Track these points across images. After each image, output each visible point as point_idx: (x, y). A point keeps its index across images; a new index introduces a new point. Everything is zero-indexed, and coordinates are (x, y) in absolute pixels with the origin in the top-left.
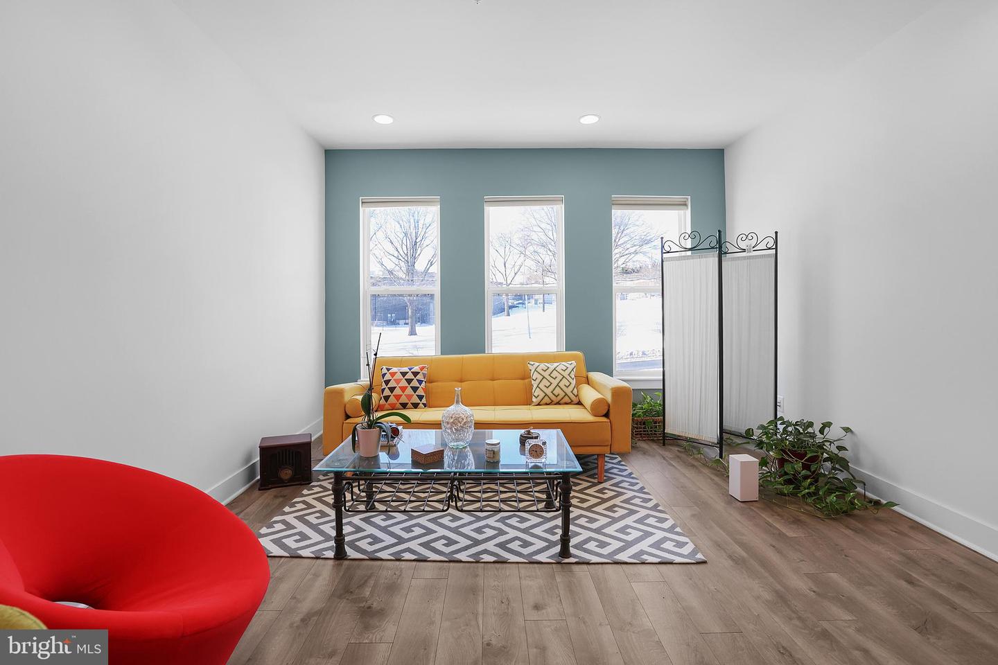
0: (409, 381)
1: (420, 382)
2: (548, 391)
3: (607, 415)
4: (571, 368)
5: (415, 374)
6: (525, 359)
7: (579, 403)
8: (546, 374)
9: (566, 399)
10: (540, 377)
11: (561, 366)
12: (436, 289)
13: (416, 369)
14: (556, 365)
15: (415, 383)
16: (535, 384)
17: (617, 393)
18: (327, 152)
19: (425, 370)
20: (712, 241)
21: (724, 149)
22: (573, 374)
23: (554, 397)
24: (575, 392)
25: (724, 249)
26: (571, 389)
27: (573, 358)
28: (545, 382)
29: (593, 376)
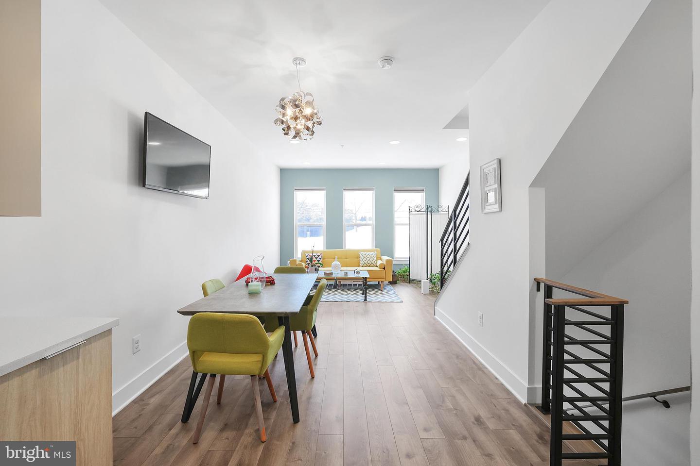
0: (316, 258)
1: (320, 259)
2: (366, 262)
3: (384, 269)
4: (374, 254)
5: (318, 256)
6: (358, 251)
7: (377, 266)
8: (365, 256)
9: (372, 265)
10: (363, 257)
11: (371, 253)
12: (324, 223)
13: (318, 254)
14: (368, 253)
15: (319, 259)
16: (361, 259)
17: (387, 261)
18: (281, 170)
19: (322, 255)
20: (425, 209)
21: (438, 169)
22: (375, 256)
23: (368, 264)
24: (375, 262)
25: (433, 211)
26: (374, 261)
27: (376, 251)
28: (365, 259)
29: (383, 257)
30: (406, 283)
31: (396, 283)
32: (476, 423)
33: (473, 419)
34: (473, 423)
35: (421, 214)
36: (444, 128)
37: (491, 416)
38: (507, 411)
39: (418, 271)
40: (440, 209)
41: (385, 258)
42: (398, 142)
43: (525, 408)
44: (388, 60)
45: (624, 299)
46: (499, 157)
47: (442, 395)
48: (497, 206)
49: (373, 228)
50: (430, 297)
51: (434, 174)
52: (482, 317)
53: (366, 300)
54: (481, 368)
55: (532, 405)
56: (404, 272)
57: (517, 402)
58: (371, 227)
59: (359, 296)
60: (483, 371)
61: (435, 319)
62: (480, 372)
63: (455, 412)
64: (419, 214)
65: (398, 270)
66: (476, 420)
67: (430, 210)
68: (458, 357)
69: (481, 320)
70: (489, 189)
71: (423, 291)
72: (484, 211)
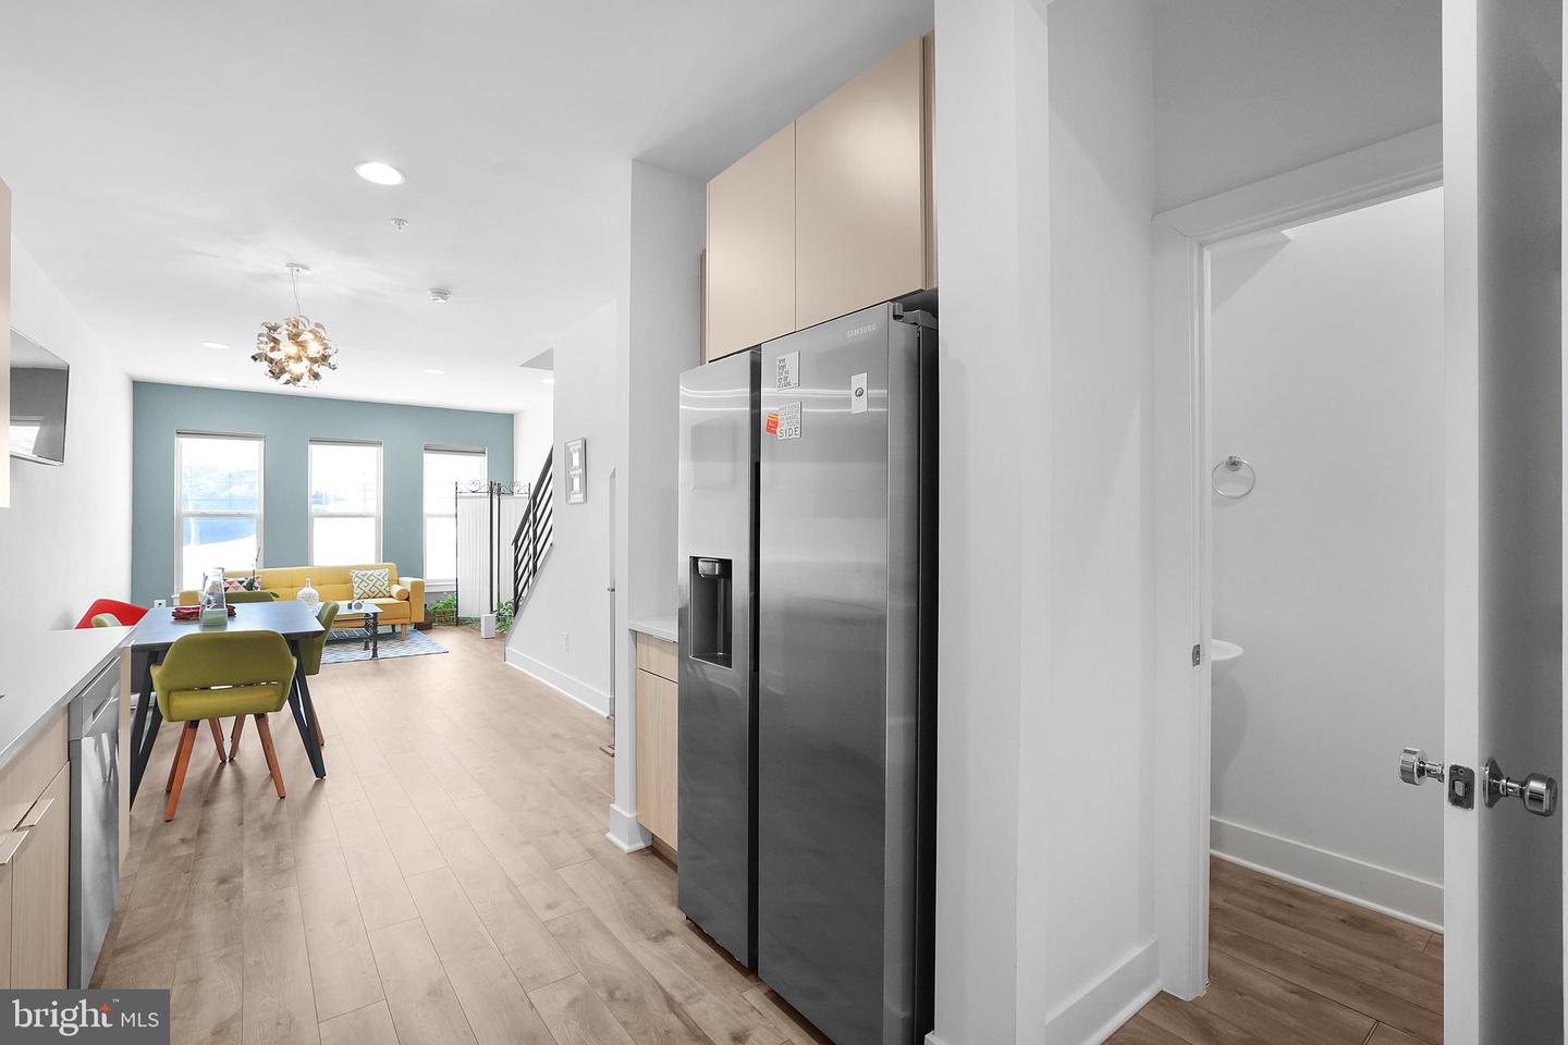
2: (367, 590)
3: (407, 599)
4: (384, 573)
6: (348, 569)
7: (391, 596)
8: (365, 578)
9: (381, 594)
10: (360, 581)
11: (376, 573)
12: (258, 512)
14: (371, 572)
16: (355, 585)
17: (414, 585)
18: (134, 382)
19: (260, 580)
20: (486, 488)
21: (512, 415)
22: (385, 578)
23: (371, 595)
24: (387, 589)
25: (501, 491)
26: (384, 587)
27: (387, 567)
28: (364, 583)
29: (402, 579)
30: (451, 627)
31: (432, 628)
35: (480, 497)
36: (522, 366)
39: (473, 602)
40: (515, 489)
41: (407, 581)
42: (440, 372)
44: (442, 293)
46: (584, 436)
48: (581, 495)
49: (378, 522)
50: (498, 642)
51: (505, 423)
52: (567, 639)
53: (375, 655)
56: (446, 605)
58: (373, 520)
59: (359, 653)
61: (505, 666)
64: (476, 497)
65: (433, 604)
67: (495, 490)
69: (567, 642)
70: (573, 474)
71: (483, 635)
72: (570, 501)
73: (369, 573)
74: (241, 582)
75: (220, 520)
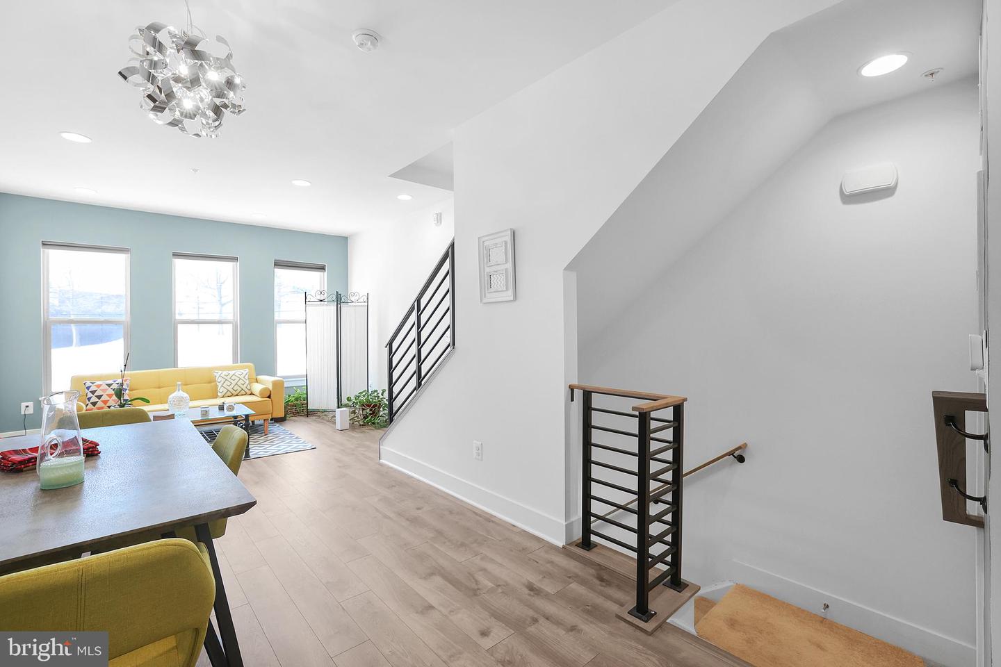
1: (124, 390)
2: (230, 388)
3: (269, 397)
4: (245, 373)
5: (119, 385)
6: (211, 370)
7: (252, 393)
8: (228, 378)
9: (243, 392)
10: (223, 380)
11: (238, 373)
13: (119, 381)
14: (234, 372)
16: (220, 385)
17: (273, 383)
19: (128, 382)
20: (333, 297)
21: (345, 239)
22: (246, 377)
23: (234, 392)
24: (249, 387)
25: (343, 300)
26: (245, 385)
27: (247, 367)
28: (227, 383)
29: (260, 377)
30: (301, 418)
31: (285, 420)
32: (532, 593)
33: (527, 591)
34: (530, 595)
35: (327, 305)
36: (391, 176)
37: (541, 576)
38: (552, 562)
39: (323, 396)
40: (354, 298)
41: (267, 380)
43: (565, 551)
44: (372, 37)
45: (683, 396)
46: (512, 227)
47: (469, 573)
48: (508, 293)
49: (235, 327)
52: (480, 449)
53: (247, 455)
54: (489, 519)
55: (570, 544)
56: (297, 399)
57: (553, 548)
58: (231, 325)
60: (493, 522)
61: (381, 465)
62: (491, 524)
63: (500, 590)
64: (322, 305)
66: (530, 590)
67: (339, 299)
68: (451, 512)
69: (480, 451)
70: (495, 270)
71: (338, 426)
72: (485, 300)
73: (232, 373)
74: (109, 385)
75: (89, 326)
